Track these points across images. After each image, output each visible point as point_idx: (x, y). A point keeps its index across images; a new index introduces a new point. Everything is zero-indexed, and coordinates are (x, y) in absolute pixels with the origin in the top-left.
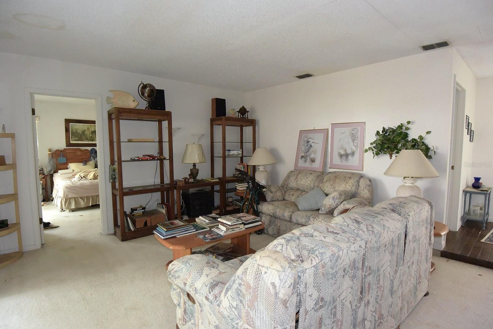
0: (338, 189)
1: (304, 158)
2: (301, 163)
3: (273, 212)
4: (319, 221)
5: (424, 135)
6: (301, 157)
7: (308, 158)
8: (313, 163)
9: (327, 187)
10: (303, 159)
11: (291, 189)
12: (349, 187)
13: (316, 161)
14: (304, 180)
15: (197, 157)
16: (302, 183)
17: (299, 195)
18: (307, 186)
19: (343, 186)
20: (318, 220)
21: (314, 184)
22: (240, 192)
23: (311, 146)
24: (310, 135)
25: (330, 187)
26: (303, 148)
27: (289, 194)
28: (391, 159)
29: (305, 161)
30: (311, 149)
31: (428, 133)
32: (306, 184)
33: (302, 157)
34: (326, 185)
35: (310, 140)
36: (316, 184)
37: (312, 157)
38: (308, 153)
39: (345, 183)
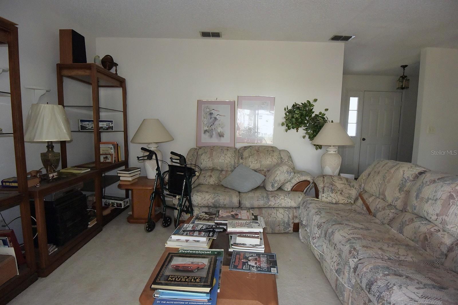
0: (265, 163)
1: (208, 132)
2: (206, 139)
3: (213, 201)
4: (282, 199)
5: (323, 112)
6: (203, 132)
7: (214, 133)
8: (222, 138)
9: (252, 162)
10: (207, 134)
11: (206, 170)
12: (275, 160)
13: (224, 136)
14: (222, 158)
15: (65, 131)
16: (220, 161)
17: (219, 175)
18: (227, 163)
19: (270, 159)
20: (280, 199)
21: (234, 161)
22: (129, 183)
23: (216, 119)
24: (213, 107)
25: (256, 162)
26: (205, 121)
27: (205, 177)
28: (297, 132)
29: (211, 136)
30: (217, 123)
31: (327, 110)
32: (226, 162)
33: (205, 131)
34: (250, 160)
35: (213, 111)
36: (236, 161)
37: (219, 131)
38: (213, 127)
39: (271, 157)
